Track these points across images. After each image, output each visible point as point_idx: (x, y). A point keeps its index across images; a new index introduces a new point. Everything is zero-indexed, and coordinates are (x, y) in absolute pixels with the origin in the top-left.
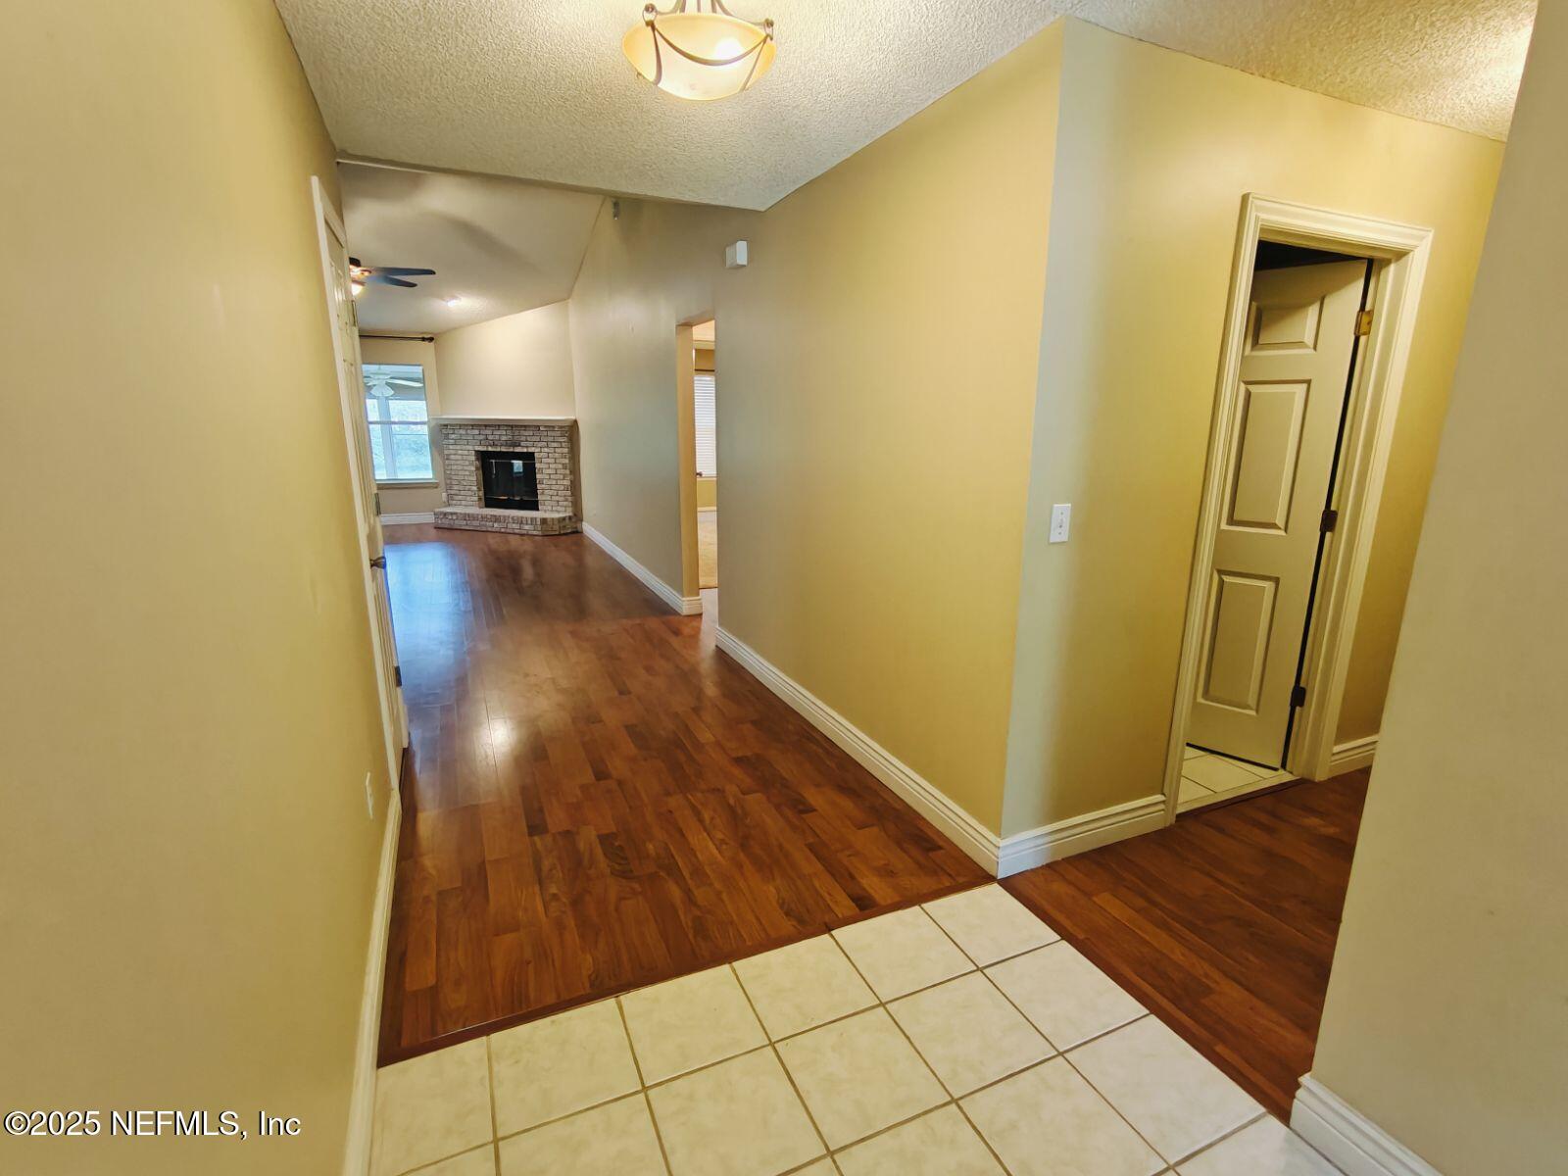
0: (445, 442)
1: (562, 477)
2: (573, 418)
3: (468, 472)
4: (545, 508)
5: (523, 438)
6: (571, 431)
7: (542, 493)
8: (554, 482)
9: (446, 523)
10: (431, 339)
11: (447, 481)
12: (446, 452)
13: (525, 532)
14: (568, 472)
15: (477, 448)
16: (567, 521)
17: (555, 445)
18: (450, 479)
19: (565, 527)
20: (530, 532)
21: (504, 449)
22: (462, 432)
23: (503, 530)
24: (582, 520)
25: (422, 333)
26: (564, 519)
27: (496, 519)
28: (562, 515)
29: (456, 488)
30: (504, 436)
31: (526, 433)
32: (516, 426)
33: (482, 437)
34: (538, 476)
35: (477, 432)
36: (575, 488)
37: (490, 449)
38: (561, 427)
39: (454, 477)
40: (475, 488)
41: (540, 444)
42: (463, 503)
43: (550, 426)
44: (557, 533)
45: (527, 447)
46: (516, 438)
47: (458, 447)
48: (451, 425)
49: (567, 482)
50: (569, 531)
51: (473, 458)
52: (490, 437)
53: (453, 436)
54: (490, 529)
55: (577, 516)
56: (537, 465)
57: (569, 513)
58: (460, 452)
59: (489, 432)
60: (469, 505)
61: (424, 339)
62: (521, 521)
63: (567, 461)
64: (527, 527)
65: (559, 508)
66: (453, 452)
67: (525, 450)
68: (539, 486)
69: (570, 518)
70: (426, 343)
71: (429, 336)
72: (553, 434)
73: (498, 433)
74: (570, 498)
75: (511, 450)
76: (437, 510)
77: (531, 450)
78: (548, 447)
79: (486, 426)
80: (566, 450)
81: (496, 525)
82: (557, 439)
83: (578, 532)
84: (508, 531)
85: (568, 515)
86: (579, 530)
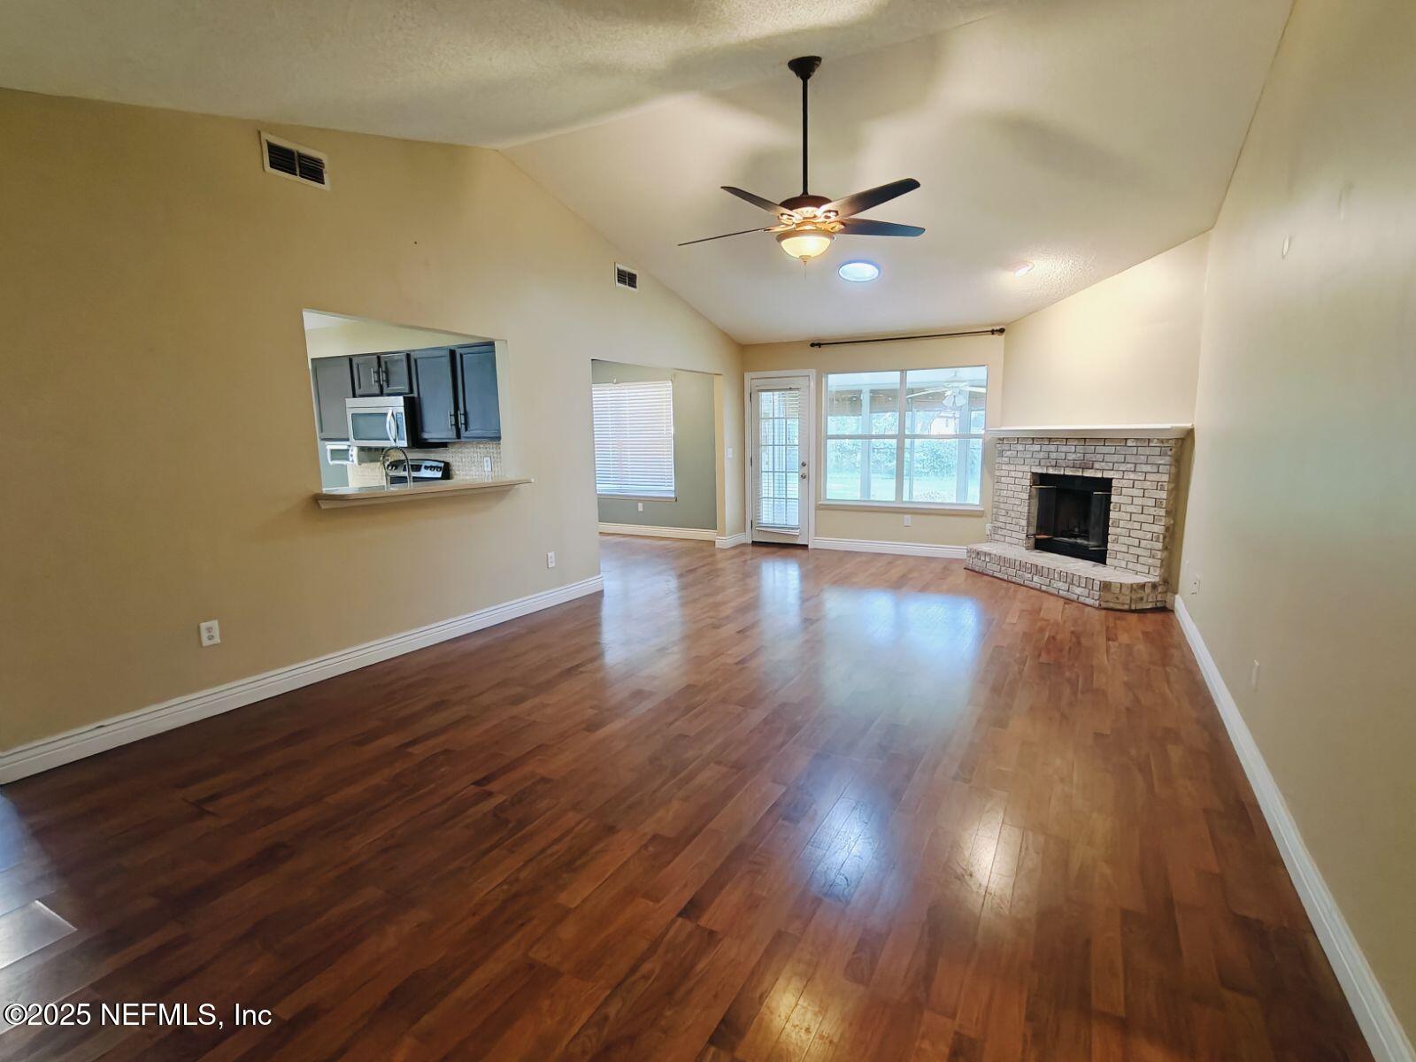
0: (999, 460)
1: (1151, 519)
2: (1189, 425)
3: (1020, 502)
4: (1115, 562)
5: (1100, 457)
6: (1181, 445)
7: (1116, 541)
8: (1137, 526)
9: (978, 564)
10: (1002, 331)
11: (993, 510)
12: (997, 473)
13: (1075, 597)
14: (1163, 512)
15: (1035, 470)
16: (1148, 590)
17: (1148, 468)
18: (998, 508)
19: (1142, 599)
20: (1082, 599)
21: (1069, 473)
22: (1020, 447)
23: (1044, 588)
24: (1175, 592)
25: (992, 325)
26: (1143, 586)
27: (1037, 570)
28: (1141, 579)
29: (1002, 519)
30: (1072, 453)
31: (1106, 449)
32: (1091, 440)
33: (1042, 455)
34: (1112, 515)
35: (1037, 448)
36: (1172, 538)
37: (1051, 471)
38: (1162, 441)
39: (1002, 506)
40: (1024, 523)
41: (1123, 467)
42: (1005, 541)
43: (1144, 440)
44: (1126, 607)
45: (1103, 470)
46: (1088, 456)
47: (1012, 467)
48: (1009, 439)
49: (1159, 529)
50: (1150, 606)
51: (1028, 483)
52: (1053, 455)
53: (1009, 453)
54: (1027, 583)
55: (1169, 582)
56: (1114, 499)
57: (1154, 577)
58: (1013, 474)
59: (1053, 448)
60: (1013, 547)
61: (993, 332)
62: (1070, 579)
63: (1164, 495)
64: (1078, 591)
65: (1139, 567)
66: (1005, 473)
67: (1099, 475)
68: (1111, 530)
69: (1154, 586)
70: (996, 337)
71: (998, 328)
72: (1148, 451)
73: (1064, 449)
74: (1159, 555)
75: (1080, 474)
76: (971, 546)
77: (1107, 475)
78: (1135, 471)
79: (1050, 439)
80: (1165, 478)
81: (1036, 578)
82: (1151, 459)
83: (1165, 610)
84: (1051, 590)
85: (1152, 580)
86: (1168, 606)
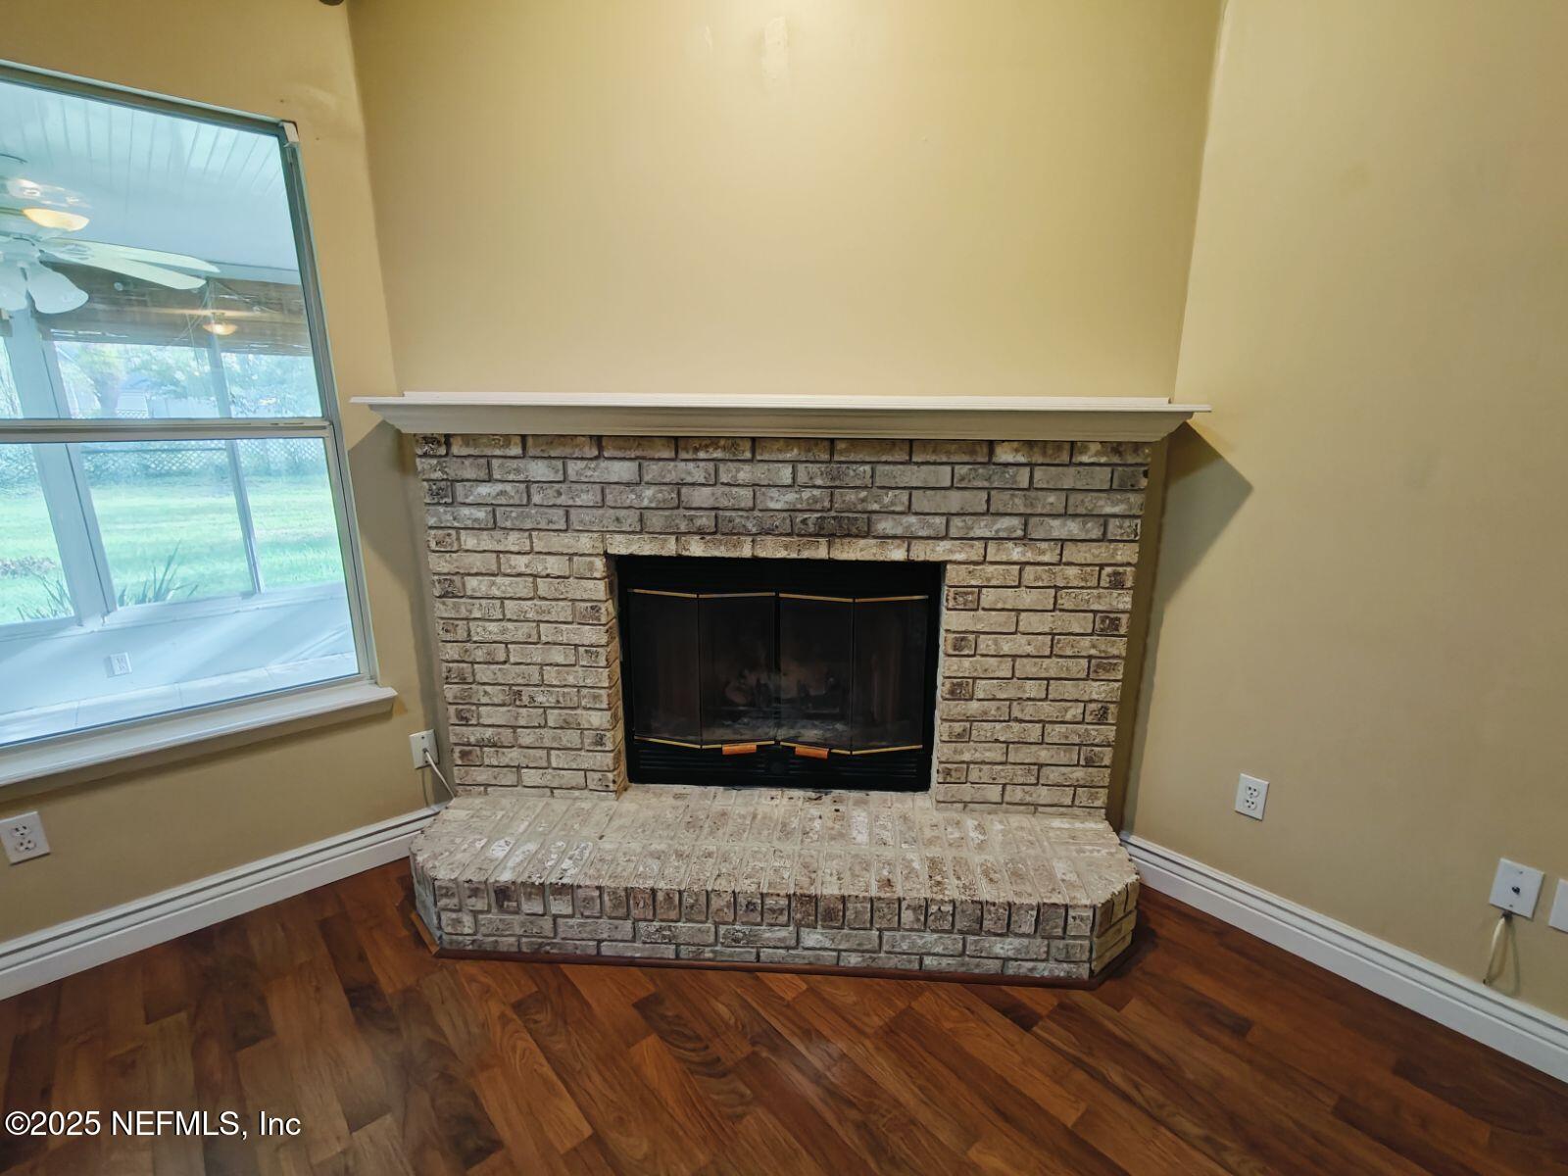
0: (442, 517)
4: (963, 790)
5: (894, 499)
6: (1163, 463)
8: (1033, 688)
12: (441, 564)
15: (621, 546)
21: (773, 549)
22: (539, 470)
29: (489, 715)
30: (783, 487)
31: (914, 475)
32: (855, 443)
33: (648, 495)
34: (946, 666)
35: (622, 470)
37: (697, 549)
38: (1117, 448)
39: (479, 673)
41: (982, 528)
42: (531, 777)
43: (1052, 444)
45: (909, 539)
46: (845, 497)
47: (513, 541)
48: (468, 439)
51: (598, 590)
52: (702, 496)
53: (484, 490)
56: (950, 619)
58: (520, 563)
59: (694, 471)
63: (1123, 600)
64: (1003, 947)
66: (477, 562)
67: (897, 554)
72: (1069, 478)
75: (821, 553)
77: (925, 552)
78: (1025, 539)
79: (677, 443)
81: (813, 938)
